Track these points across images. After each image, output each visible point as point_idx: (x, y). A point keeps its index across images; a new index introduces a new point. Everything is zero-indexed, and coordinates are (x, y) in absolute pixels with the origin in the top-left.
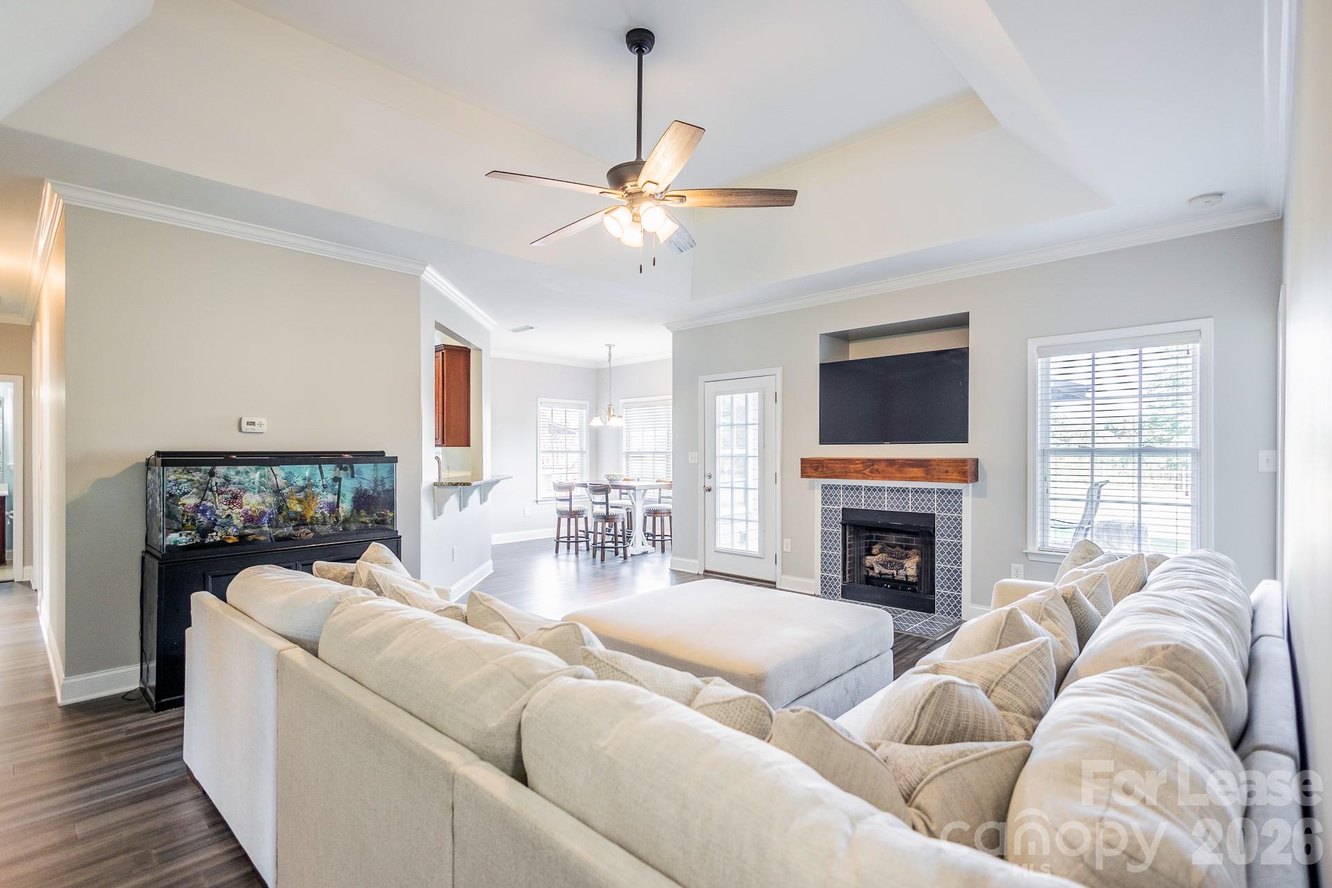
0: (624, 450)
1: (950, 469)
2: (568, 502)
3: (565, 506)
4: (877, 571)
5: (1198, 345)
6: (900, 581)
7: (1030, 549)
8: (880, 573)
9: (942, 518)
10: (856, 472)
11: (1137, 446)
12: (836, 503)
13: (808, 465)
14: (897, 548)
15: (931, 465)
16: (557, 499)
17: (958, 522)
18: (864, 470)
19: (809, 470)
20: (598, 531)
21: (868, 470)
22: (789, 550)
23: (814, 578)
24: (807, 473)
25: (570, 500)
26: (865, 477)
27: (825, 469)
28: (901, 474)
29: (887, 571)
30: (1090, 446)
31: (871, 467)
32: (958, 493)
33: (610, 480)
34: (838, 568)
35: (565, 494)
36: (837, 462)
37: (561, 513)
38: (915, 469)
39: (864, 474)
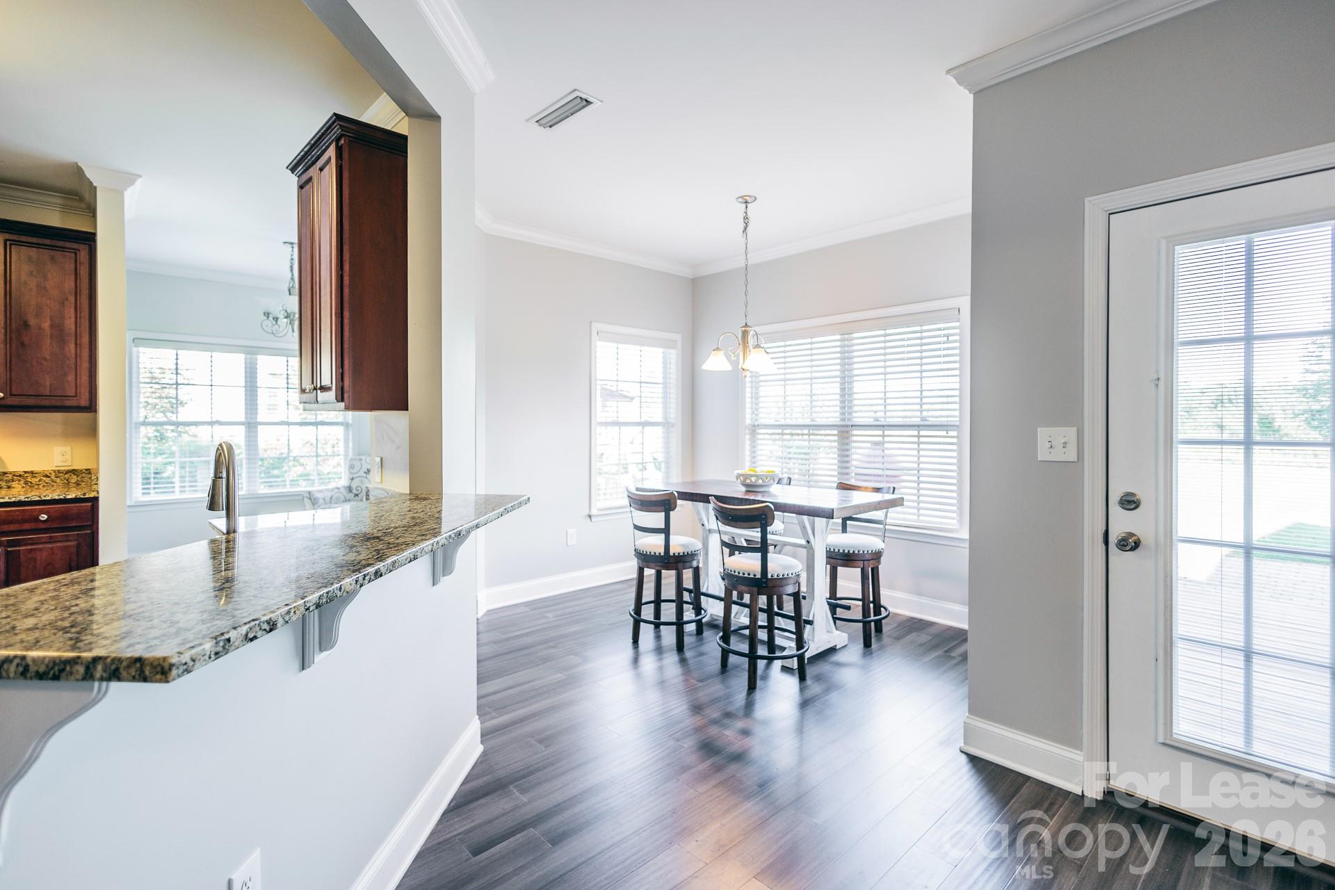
0: (748, 422)
2: (663, 536)
3: (654, 544)
16: (637, 527)
20: (760, 623)
25: (666, 531)
33: (747, 485)
35: (656, 519)
37: (645, 559)
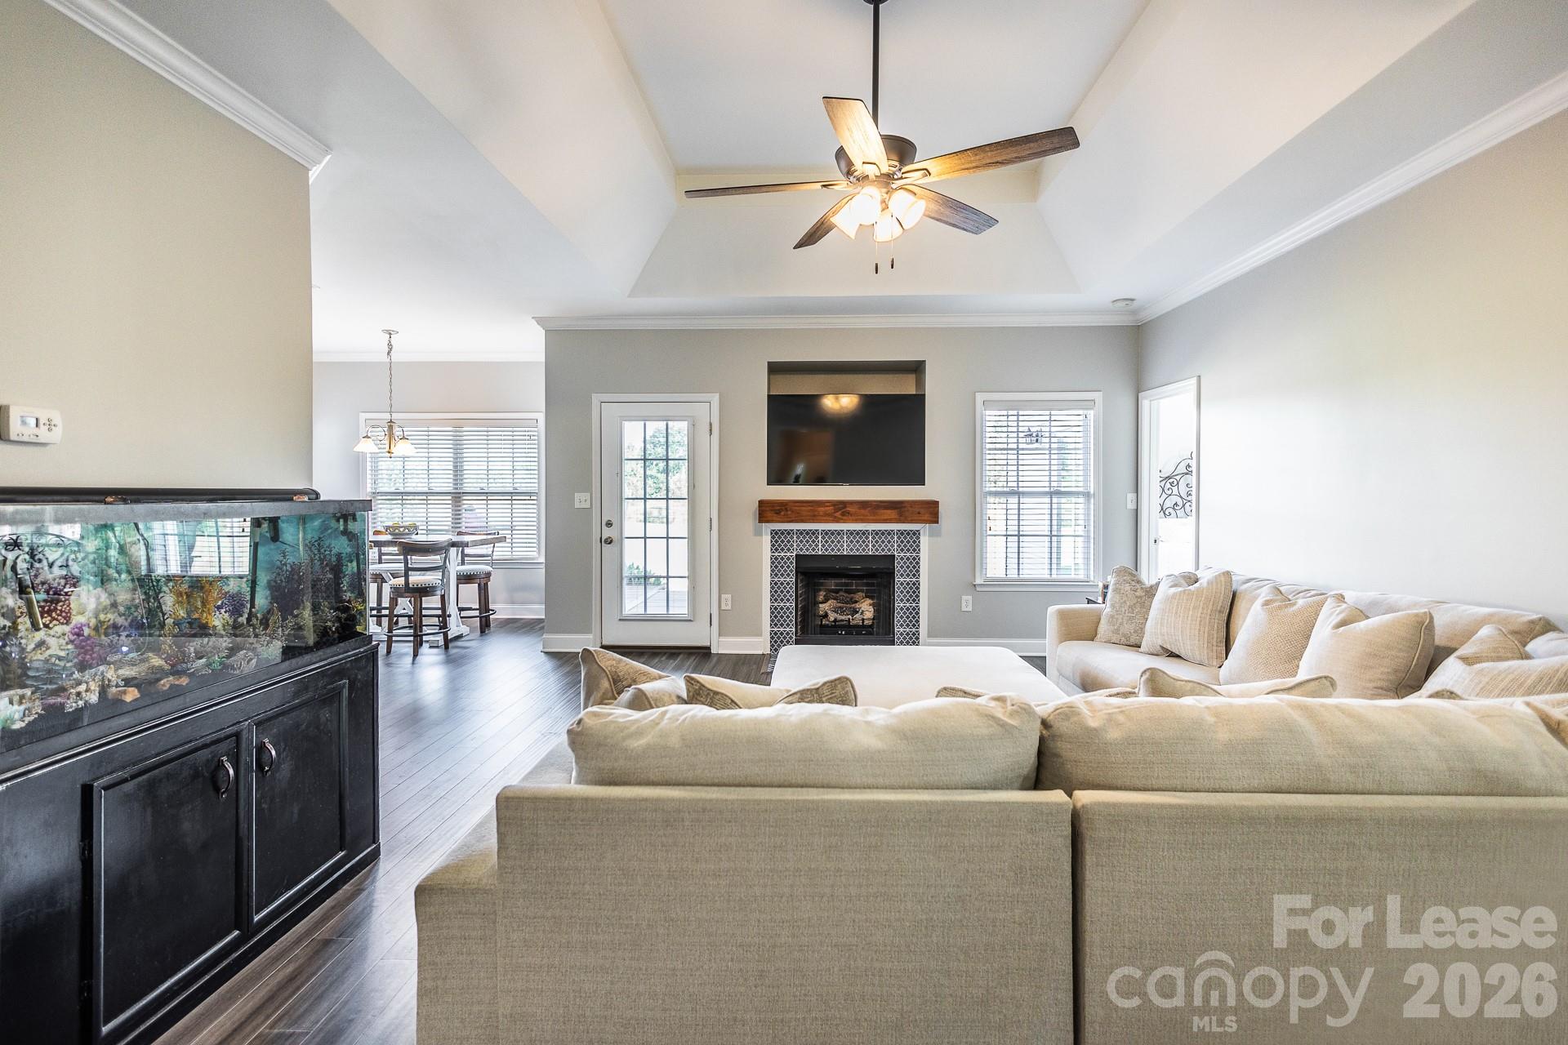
1: (922, 511)
4: (832, 619)
5: (1092, 412)
6: (856, 626)
7: (979, 581)
8: (835, 621)
9: (902, 559)
10: (826, 515)
11: (1047, 489)
12: (789, 550)
13: (767, 509)
14: (841, 593)
15: (905, 507)
17: (916, 561)
18: (835, 513)
19: (769, 514)
21: (840, 512)
22: (729, 607)
23: (761, 635)
24: (766, 517)
26: (837, 520)
27: (789, 513)
28: (874, 516)
29: (843, 618)
30: (1016, 489)
31: (841, 510)
32: (916, 534)
34: (791, 621)
36: (804, 504)
38: (889, 511)
39: (835, 517)
